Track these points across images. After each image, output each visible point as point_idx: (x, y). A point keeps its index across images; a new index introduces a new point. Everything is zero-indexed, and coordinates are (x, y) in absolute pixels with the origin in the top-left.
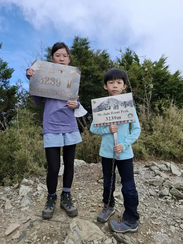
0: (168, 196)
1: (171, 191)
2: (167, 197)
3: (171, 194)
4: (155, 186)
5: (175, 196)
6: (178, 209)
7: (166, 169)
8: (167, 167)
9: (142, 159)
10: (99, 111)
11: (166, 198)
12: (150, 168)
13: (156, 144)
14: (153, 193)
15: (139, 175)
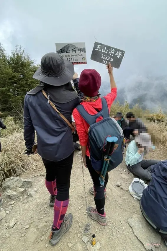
10: (62, 53)
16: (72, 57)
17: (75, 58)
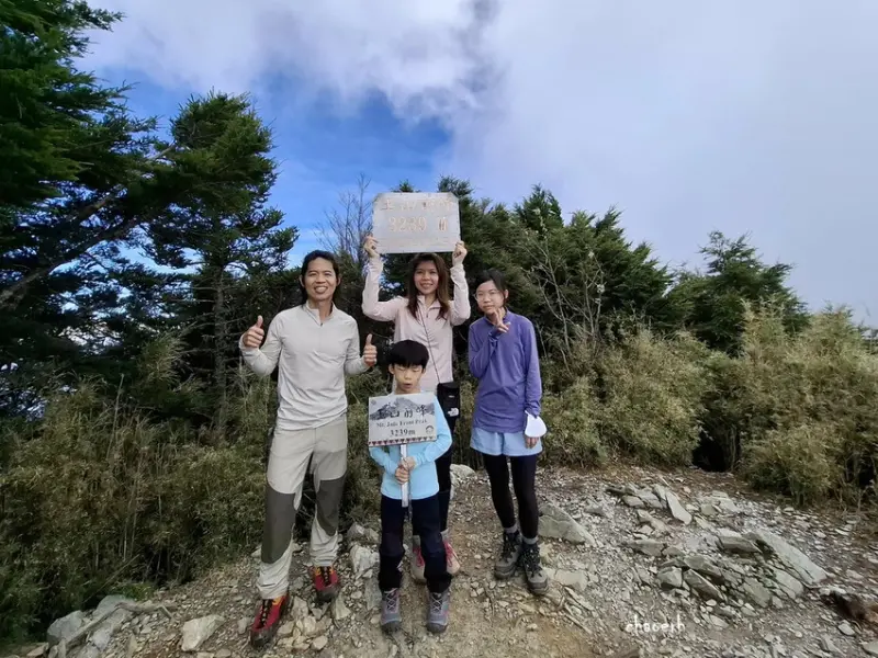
0: (682, 588)
1: (686, 577)
2: (680, 591)
3: (688, 584)
4: (648, 556)
5: (698, 590)
6: (710, 627)
7: (657, 504)
8: (660, 499)
9: (596, 467)
10: (381, 418)
11: (677, 595)
12: (622, 500)
13: (621, 427)
14: (648, 578)
15: (603, 520)
16: (404, 427)
17: (410, 428)
